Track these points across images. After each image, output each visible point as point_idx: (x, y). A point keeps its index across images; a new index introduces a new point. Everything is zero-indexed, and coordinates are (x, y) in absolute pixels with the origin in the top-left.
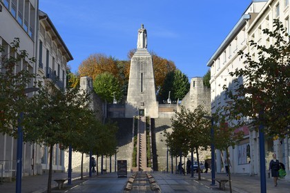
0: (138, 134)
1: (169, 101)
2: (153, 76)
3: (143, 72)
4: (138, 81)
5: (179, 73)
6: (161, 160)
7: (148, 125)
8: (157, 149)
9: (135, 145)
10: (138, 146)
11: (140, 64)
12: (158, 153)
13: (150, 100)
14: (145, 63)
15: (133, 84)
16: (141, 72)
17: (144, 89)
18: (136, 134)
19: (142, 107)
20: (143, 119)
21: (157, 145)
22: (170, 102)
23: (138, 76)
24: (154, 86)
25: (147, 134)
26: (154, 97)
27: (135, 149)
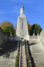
0: (21, 46)
2: (27, 24)
3: (23, 22)
4: (21, 26)
5: (37, 24)
6: (36, 60)
7: (25, 43)
8: (32, 54)
9: (18, 52)
10: (20, 52)
11: (21, 19)
12: (32, 56)
13: (26, 34)
14: (24, 19)
15: (19, 27)
16: (22, 22)
17: (23, 29)
18: (19, 46)
19: (22, 37)
20: (23, 40)
21: (31, 52)
22: (34, 35)
23: (21, 24)
24: (27, 28)
25: (26, 46)
26: (27, 32)
27: (19, 54)
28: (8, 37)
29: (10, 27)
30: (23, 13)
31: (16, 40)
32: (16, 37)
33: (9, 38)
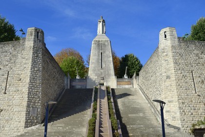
0: (98, 100)
1: (126, 77)
3: (102, 51)
4: (98, 59)
5: (132, 55)
6: (133, 130)
9: (94, 112)
10: (98, 112)
11: (100, 45)
13: (109, 75)
14: (104, 44)
15: (94, 61)
16: (101, 51)
17: (104, 66)
18: (96, 100)
19: (102, 82)
23: (98, 55)
25: (109, 99)
26: (112, 72)
28: (71, 81)
29: (75, 61)
30: (103, 33)
31: (88, 87)
32: (88, 81)
33: (74, 84)
